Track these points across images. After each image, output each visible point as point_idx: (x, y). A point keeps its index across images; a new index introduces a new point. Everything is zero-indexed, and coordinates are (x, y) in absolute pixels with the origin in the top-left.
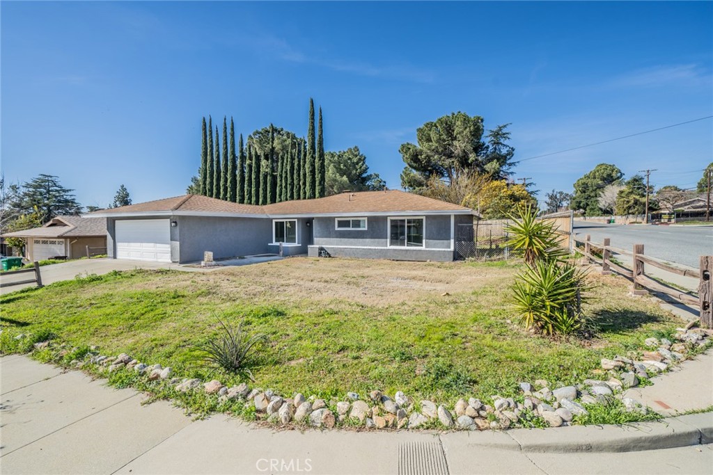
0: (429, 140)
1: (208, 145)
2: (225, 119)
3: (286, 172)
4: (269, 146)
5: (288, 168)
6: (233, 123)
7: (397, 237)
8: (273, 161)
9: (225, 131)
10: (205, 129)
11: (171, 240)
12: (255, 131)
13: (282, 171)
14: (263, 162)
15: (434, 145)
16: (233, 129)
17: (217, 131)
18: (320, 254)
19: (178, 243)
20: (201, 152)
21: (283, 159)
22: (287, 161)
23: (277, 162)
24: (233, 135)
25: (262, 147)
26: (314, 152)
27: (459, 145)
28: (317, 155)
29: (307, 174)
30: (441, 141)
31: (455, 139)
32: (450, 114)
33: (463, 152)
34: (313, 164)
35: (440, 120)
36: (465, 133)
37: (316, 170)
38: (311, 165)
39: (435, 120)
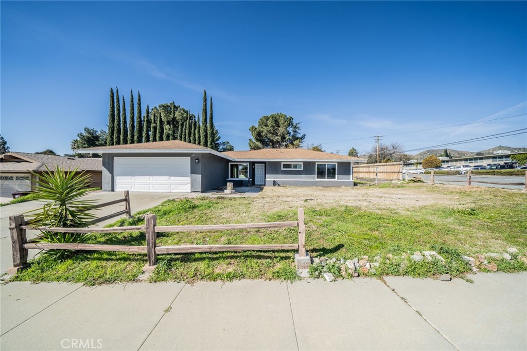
0: (266, 126)
1: (115, 109)
2: (132, 92)
3: (185, 135)
4: (172, 116)
5: (187, 132)
6: (139, 96)
7: (321, 174)
8: (174, 126)
9: (132, 101)
10: (112, 97)
11: (191, 173)
12: (160, 104)
13: (182, 134)
14: (166, 127)
15: (269, 128)
16: (139, 100)
17: (124, 100)
18: (274, 185)
19: (200, 176)
20: (109, 113)
21: (182, 125)
22: (186, 127)
23: (178, 127)
24: (140, 105)
25: (166, 116)
26: (206, 124)
27: (281, 130)
28: (208, 125)
29: (202, 137)
30: (273, 126)
31: (279, 127)
32: (276, 113)
33: (283, 134)
34: (206, 131)
35: (272, 115)
36: (285, 124)
37: (208, 135)
38: (205, 132)
39: (269, 115)
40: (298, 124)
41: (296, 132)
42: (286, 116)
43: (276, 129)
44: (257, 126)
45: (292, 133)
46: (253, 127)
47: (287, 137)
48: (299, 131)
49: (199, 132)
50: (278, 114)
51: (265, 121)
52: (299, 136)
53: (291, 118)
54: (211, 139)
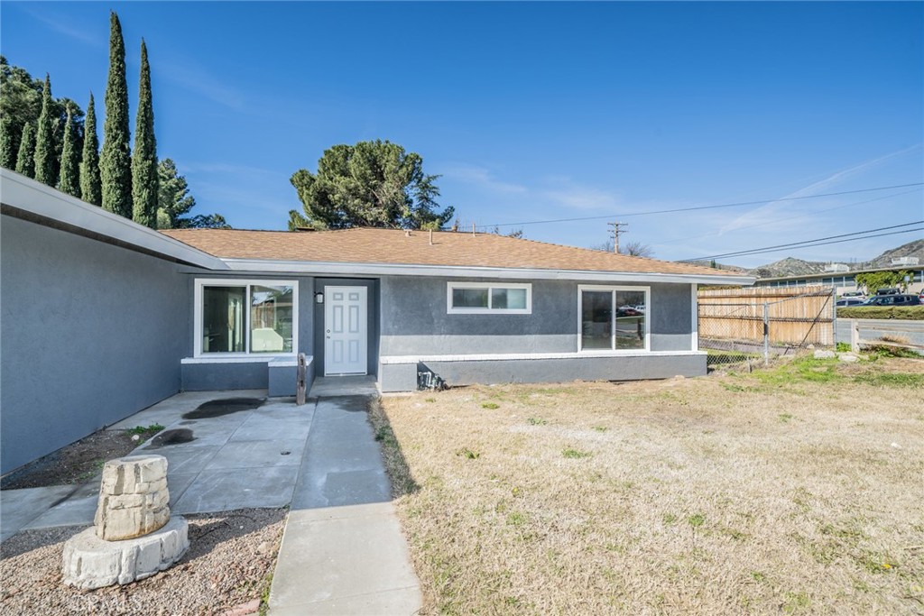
0: (345, 173)
15: (354, 182)
18: (422, 384)
26: (127, 137)
27: (388, 190)
28: (135, 146)
29: (105, 185)
30: (363, 177)
31: (383, 180)
32: (375, 141)
33: (393, 202)
34: (124, 165)
35: (361, 145)
36: (400, 173)
37: (134, 180)
38: (120, 166)
39: (352, 144)
40: (434, 177)
41: (427, 200)
42: (403, 151)
43: (374, 187)
44: (314, 171)
45: (416, 203)
46: (303, 174)
47: (405, 210)
48: (436, 199)
49: (94, 163)
50: (379, 142)
51: (340, 159)
52: (438, 211)
53: (417, 157)
54: (145, 194)
